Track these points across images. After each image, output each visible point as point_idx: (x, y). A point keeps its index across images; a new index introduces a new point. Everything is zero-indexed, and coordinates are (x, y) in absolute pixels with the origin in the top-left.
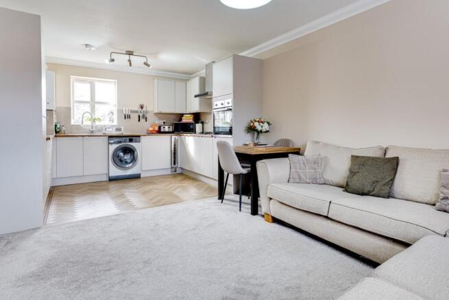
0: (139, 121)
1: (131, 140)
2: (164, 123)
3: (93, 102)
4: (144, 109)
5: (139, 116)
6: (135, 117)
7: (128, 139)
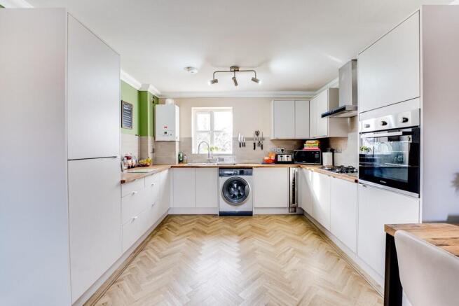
0: (254, 149)
1: (242, 173)
2: (282, 150)
3: (212, 131)
4: (260, 136)
5: (254, 144)
6: (250, 144)
7: (238, 171)
